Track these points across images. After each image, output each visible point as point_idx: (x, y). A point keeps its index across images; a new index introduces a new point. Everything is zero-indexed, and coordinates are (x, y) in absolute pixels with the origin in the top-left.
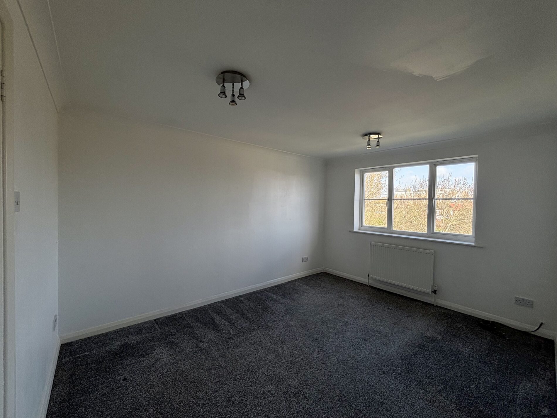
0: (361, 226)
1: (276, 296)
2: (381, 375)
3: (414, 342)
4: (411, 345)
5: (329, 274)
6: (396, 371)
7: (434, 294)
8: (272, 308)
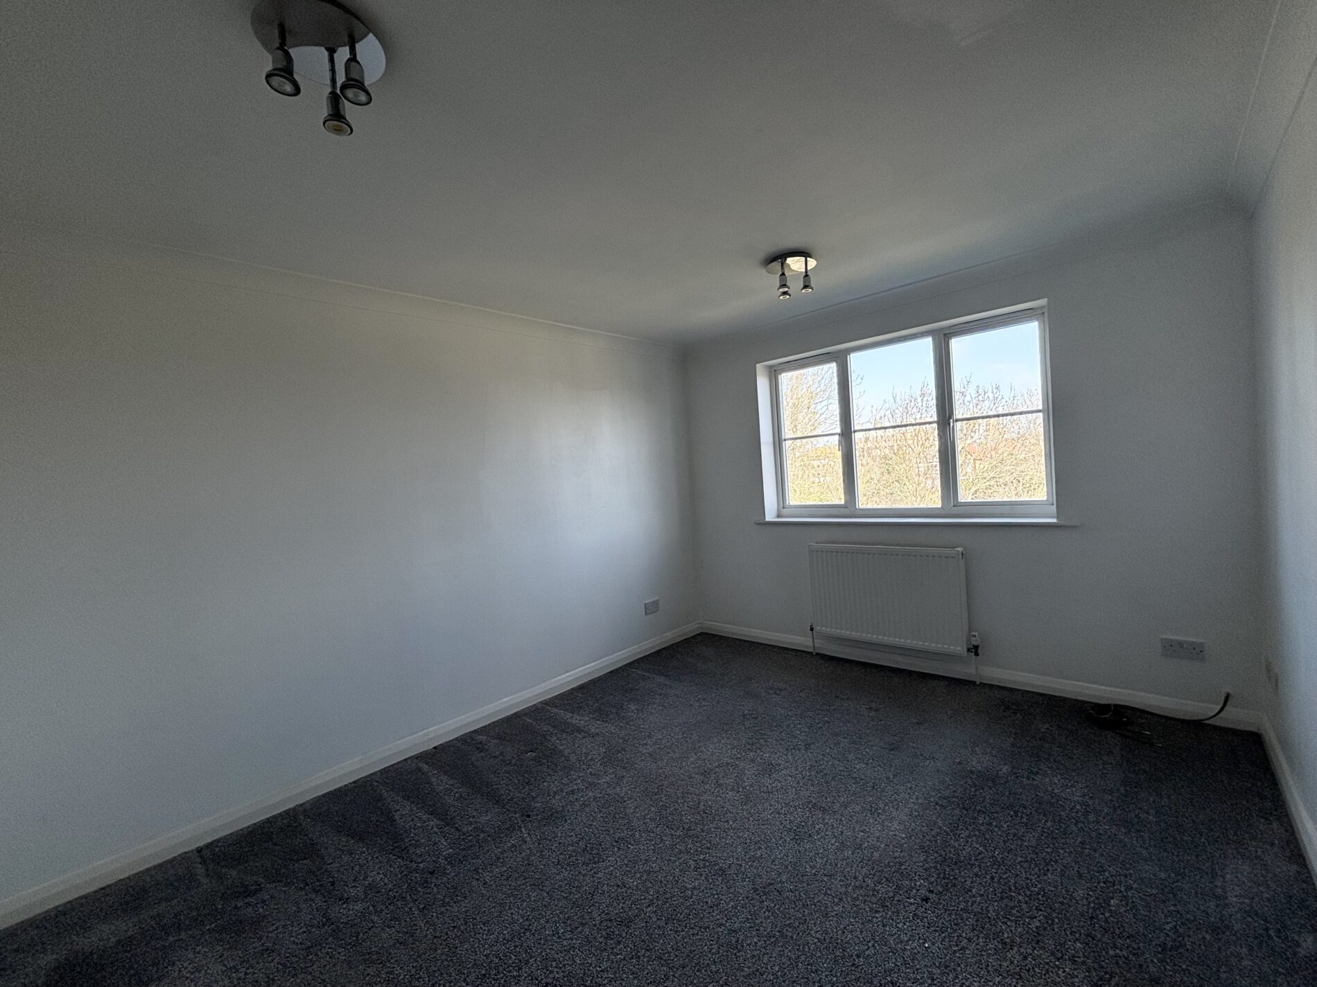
0: (784, 508)
1: (578, 717)
2: (877, 912)
3: (947, 793)
4: (940, 803)
5: (716, 635)
6: (914, 891)
7: (974, 656)
8: (566, 752)
